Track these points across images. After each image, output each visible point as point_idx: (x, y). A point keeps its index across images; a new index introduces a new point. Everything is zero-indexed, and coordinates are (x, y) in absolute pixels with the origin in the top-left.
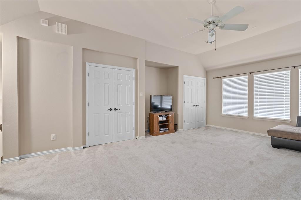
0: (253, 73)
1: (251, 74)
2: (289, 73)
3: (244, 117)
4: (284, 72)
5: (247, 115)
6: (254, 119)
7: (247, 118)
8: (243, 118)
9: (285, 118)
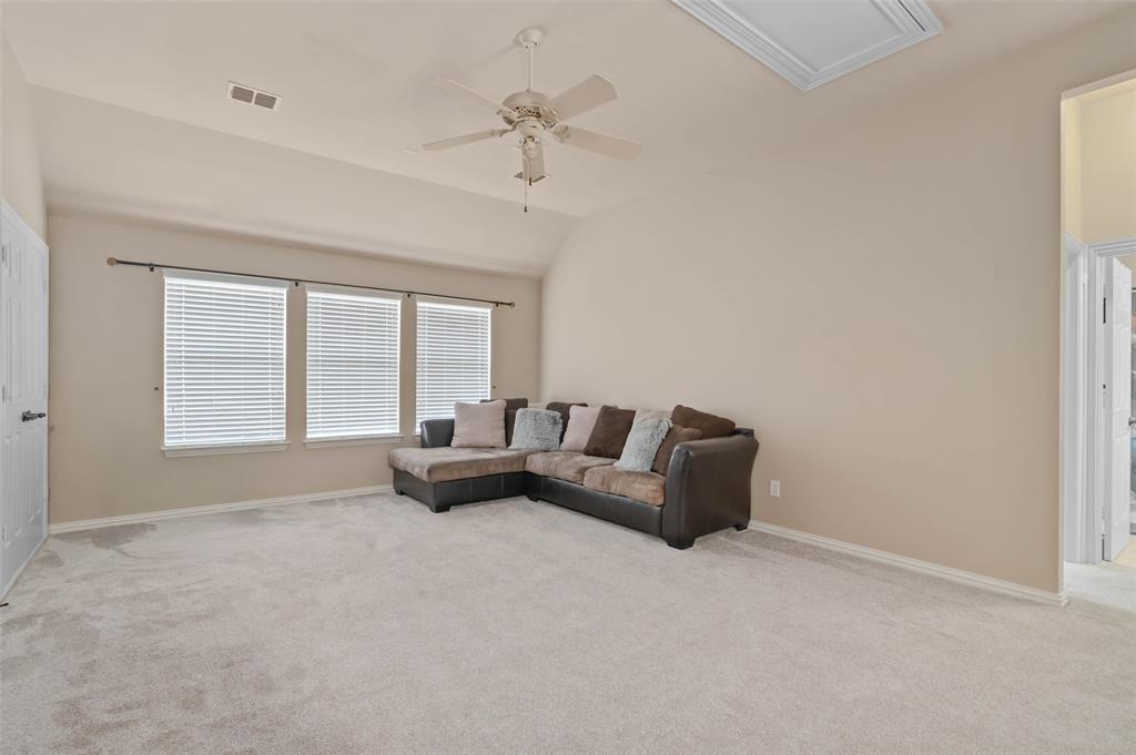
0: (307, 284)
1: (297, 284)
2: (396, 306)
3: (270, 445)
4: (387, 301)
5: (281, 436)
6: (308, 447)
7: (284, 448)
8: (268, 449)
9: (386, 432)
